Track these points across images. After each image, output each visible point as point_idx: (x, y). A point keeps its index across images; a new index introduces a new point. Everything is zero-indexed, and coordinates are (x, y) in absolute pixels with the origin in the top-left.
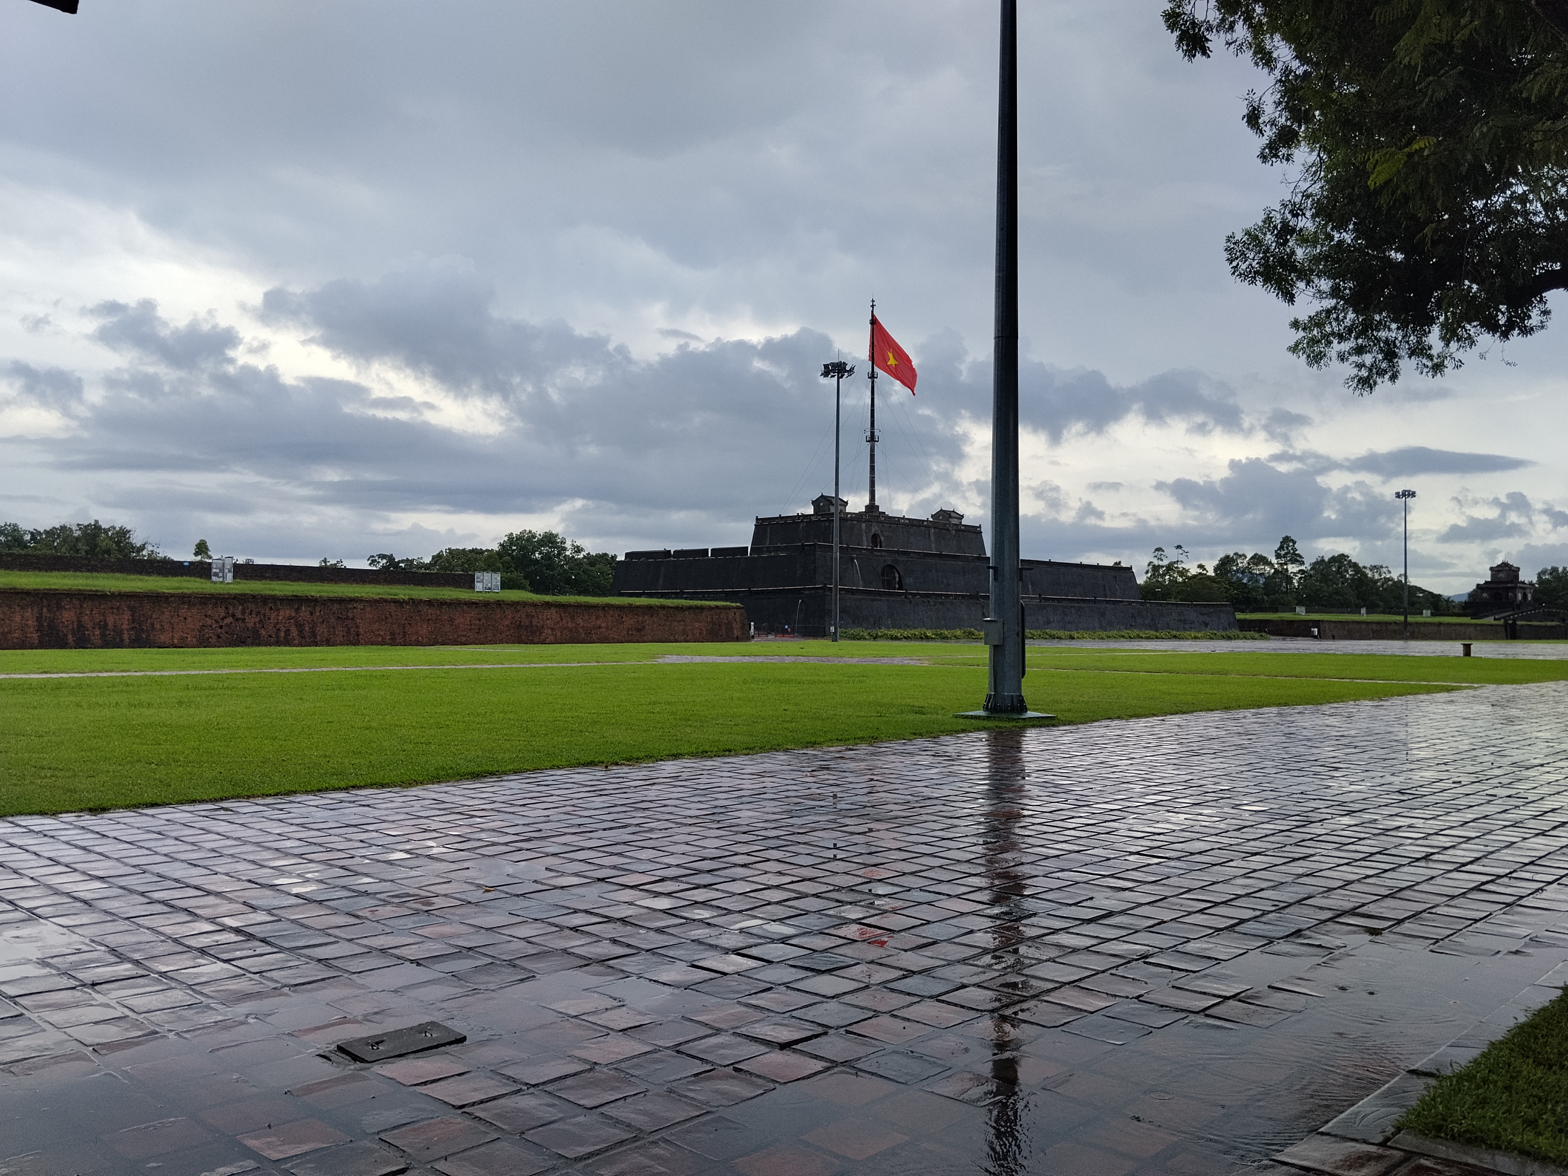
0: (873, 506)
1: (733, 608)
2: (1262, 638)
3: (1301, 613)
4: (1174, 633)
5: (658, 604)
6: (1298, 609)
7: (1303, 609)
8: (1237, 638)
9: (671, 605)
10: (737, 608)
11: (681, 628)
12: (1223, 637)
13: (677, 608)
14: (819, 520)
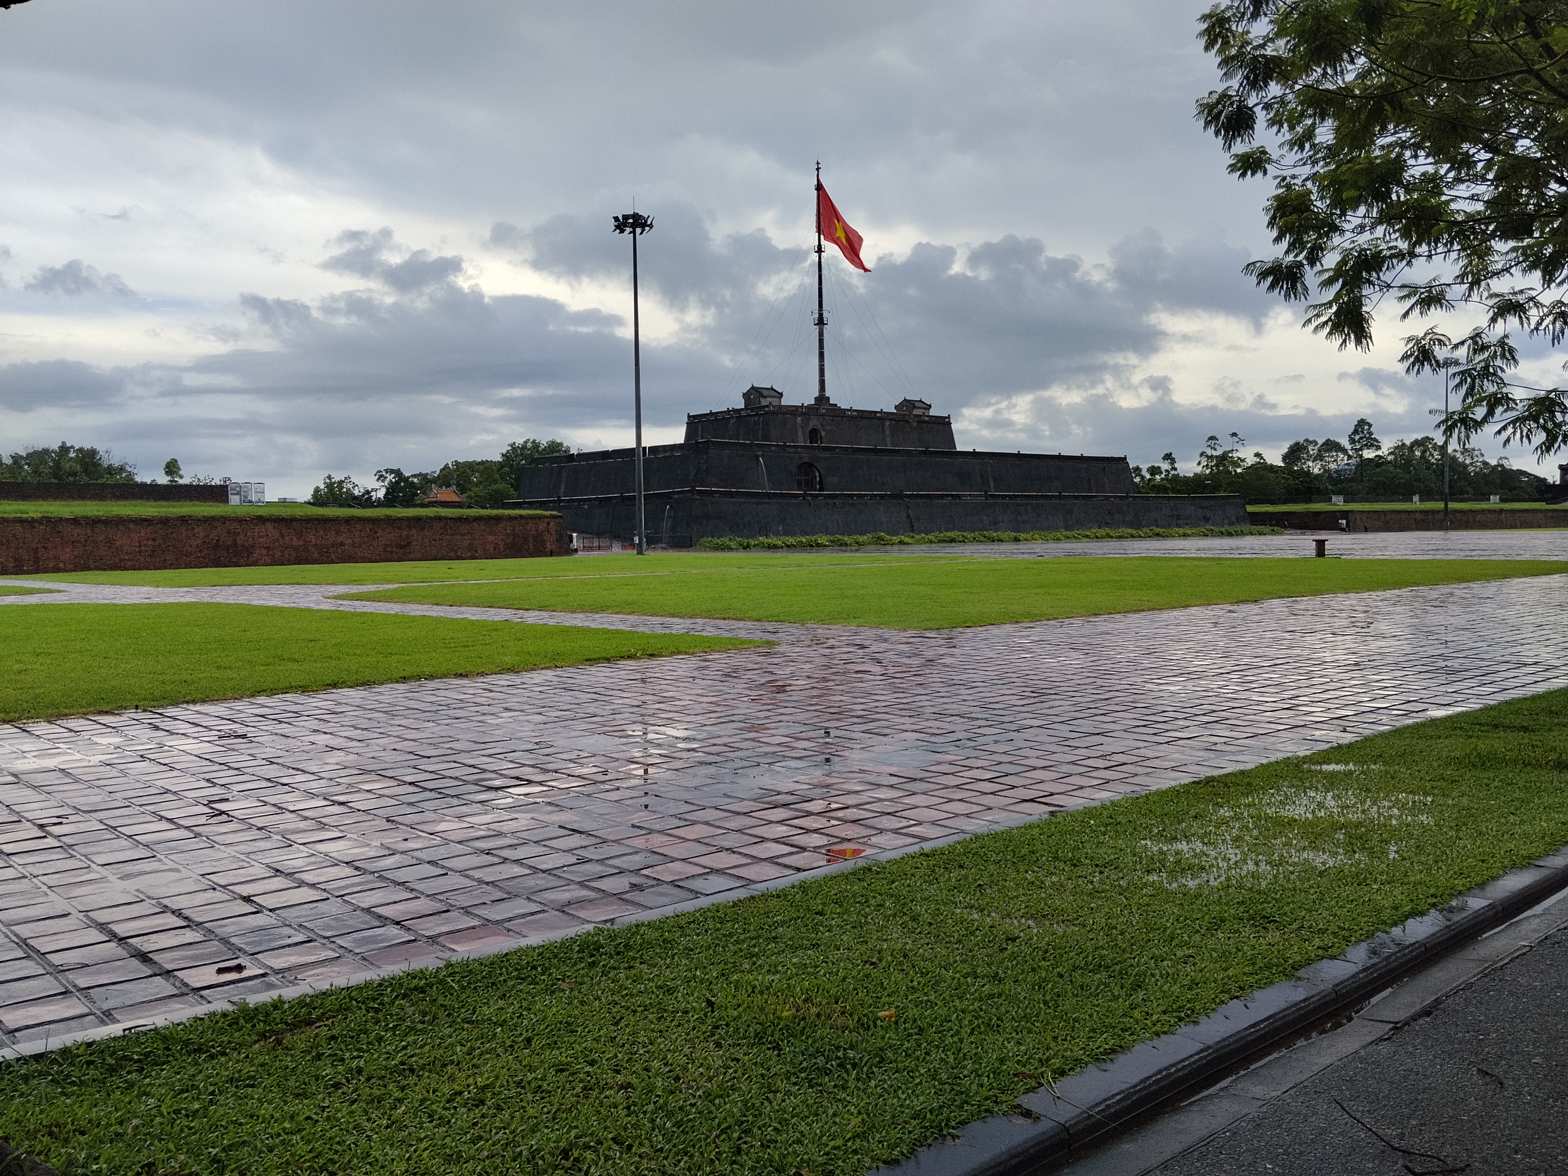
0: (822, 399)
1: (545, 517)
2: (1274, 533)
3: (1338, 503)
4: (1158, 530)
5: (432, 515)
6: (1334, 498)
7: (1341, 498)
8: (1242, 534)
9: (450, 515)
10: (553, 517)
11: (466, 543)
12: (1222, 533)
13: (459, 519)
14: (749, 415)
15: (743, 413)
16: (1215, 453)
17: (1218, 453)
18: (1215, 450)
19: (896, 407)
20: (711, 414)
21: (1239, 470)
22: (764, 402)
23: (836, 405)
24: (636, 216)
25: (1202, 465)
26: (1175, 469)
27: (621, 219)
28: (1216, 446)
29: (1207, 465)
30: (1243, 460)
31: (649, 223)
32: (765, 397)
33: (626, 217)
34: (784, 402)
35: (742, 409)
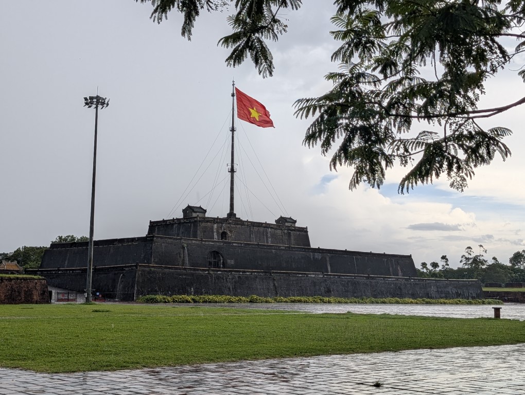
0: (231, 214)
1: (33, 279)
10: (39, 279)
14: (185, 222)
15: (182, 221)
16: (470, 257)
17: (473, 255)
18: (470, 255)
19: (276, 221)
20: (164, 221)
21: (484, 267)
22: (194, 215)
23: (240, 218)
24: (98, 98)
25: (463, 263)
26: (448, 265)
27: (88, 98)
28: (471, 253)
29: (466, 263)
30: (486, 261)
31: (106, 102)
32: (196, 212)
33: (91, 98)
34: (207, 215)
35: (182, 219)
